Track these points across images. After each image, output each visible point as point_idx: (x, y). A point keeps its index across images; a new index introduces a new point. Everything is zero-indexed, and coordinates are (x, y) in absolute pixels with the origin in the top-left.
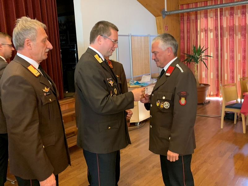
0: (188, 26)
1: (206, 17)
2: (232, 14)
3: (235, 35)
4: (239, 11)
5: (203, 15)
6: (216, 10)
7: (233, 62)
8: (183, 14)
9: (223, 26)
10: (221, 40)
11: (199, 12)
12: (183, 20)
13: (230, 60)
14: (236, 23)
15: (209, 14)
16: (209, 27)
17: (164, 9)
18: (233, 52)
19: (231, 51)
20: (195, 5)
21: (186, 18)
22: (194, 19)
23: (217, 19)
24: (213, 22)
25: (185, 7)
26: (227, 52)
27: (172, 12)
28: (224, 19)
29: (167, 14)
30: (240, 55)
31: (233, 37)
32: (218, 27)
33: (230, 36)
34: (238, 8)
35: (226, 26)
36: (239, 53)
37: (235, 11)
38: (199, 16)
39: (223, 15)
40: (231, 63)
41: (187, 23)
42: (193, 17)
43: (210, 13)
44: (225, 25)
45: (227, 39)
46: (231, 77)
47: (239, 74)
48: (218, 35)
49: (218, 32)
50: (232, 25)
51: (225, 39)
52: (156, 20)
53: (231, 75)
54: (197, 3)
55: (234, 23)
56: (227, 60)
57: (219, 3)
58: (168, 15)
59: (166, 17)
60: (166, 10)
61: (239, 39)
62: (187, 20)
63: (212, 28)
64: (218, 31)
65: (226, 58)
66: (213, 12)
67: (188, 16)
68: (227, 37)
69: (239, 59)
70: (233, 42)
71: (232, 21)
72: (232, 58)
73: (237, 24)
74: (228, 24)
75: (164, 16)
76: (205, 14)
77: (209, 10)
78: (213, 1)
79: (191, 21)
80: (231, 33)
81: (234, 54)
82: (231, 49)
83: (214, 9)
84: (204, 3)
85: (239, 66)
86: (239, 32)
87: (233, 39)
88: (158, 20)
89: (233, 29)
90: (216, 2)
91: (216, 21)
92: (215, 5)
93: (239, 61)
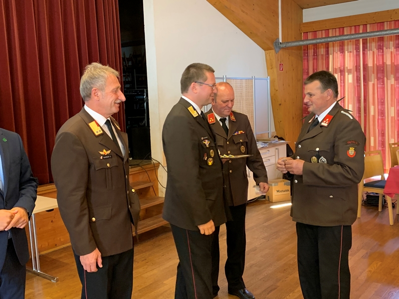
0: (315, 64)
1: (342, 51)
2: (380, 48)
3: (385, 78)
4: (391, 43)
5: (337, 49)
6: (357, 41)
7: (383, 120)
8: (308, 46)
9: (367, 64)
10: (364, 85)
11: (331, 44)
12: (308, 56)
13: (378, 116)
14: (386, 60)
15: (346, 47)
16: (346, 66)
17: (278, 38)
18: (383, 103)
19: (380, 104)
20: (325, 32)
21: (311, 52)
22: (324, 54)
23: (358, 55)
24: (352, 58)
25: (310, 36)
26: (374, 104)
27: (290, 44)
28: (369, 54)
29: (281, 46)
30: (393, 108)
31: (383, 82)
32: (360, 66)
33: (378, 80)
34: (391, 39)
35: (372, 65)
36: (392, 106)
37: (385, 43)
38: (331, 49)
39: (367, 48)
40: (379, 121)
41: (314, 59)
42: (322, 51)
43: (348, 45)
44: (370, 64)
45: (374, 85)
46: (381, 142)
47: (392, 137)
48: (360, 77)
49: (360, 74)
50: (381, 63)
51: (371, 84)
52: (266, 55)
53: (380, 138)
54: (328, 30)
55: (385, 61)
56: (374, 116)
57: (361, 32)
58: (283, 48)
59: (281, 52)
60: (281, 41)
61: (392, 85)
62: (314, 55)
63: (351, 68)
64: (360, 72)
65: (372, 113)
66: (353, 44)
67: (314, 49)
68: (374, 82)
69: (393, 115)
70: (383, 88)
71: (381, 57)
72: (382, 113)
73: (388, 62)
74: (375, 63)
75: (277, 49)
76: (340, 46)
77: (346, 41)
78: (353, 28)
79: (320, 57)
80: (380, 75)
81: (385, 108)
82: (379, 100)
83: (354, 40)
84: (339, 31)
85: (392, 126)
86: (392, 74)
87: (384, 84)
88: (268, 55)
89: (383, 70)
90: (357, 29)
91: (358, 58)
92: (356, 33)
93: (392, 117)
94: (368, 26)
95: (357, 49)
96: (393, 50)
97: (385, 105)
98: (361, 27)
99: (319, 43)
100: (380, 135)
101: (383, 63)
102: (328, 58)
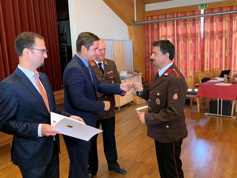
0: (152, 33)
1: (166, 26)
2: (185, 24)
3: (187, 40)
4: (190, 22)
5: (163, 25)
6: (174, 21)
7: (186, 62)
8: (148, 24)
9: (178, 33)
10: (177, 44)
11: (160, 23)
12: (148, 29)
13: (184, 60)
14: (188, 31)
15: (168, 25)
16: (168, 34)
17: (134, 19)
18: (186, 53)
19: (184, 53)
20: (157, 17)
21: (150, 27)
22: (157, 28)
23: (174, 28)
24: (171, 30)
25: (149, 19)
26: (182, 54)
27: (141, 22)
28: (180, 27)
29: (136, 23)
30: (191, 56)
31: (186, 42)
32: (175, 34)
33: (184, 41)
34: (190, 20)
35: (181, 34)
36: (191, 54)
37: (188, 22)
38: (160, 25)
39: (178, 25)
40: (185, 62)
41: (151, 31)
42: (156, 26)
43: (169, 23)
44: (180, 33)
45: (182, 44)
46: (185, 73)
47: (190, 70)
48: (175, 40)
49: (175, 39)
50: (185, 32)
51: (180, 43)
52: (128, 28)
53: (185, 71)
54: (159, 15)
55: (187, 32)
56: (182, 60)
57: (175, 16)
58: (137, 25)
59: (136, 27)
60: (136, 21)
61: (191, 44)
62: (151, 29)
63: (171, 35)
64: (175, 37)
65: (181, 58)
66: (171, 23)
67: (151, 26)
68: (182, 42)
69: (191, 59)
70: (186, 45)
71: (185, 30)
72: (186, 58)
73: (189, 32)
74: (182, 32)
75: (134, 25)
76: (165, 24)
77: (168, 21)
78: (171, 14)
79: (155, 29)
80: (185, 39)
81: (187, 55)
82: (184, 52)
83: (172, 21)
84: (164, 16)
85: (191, 65)
86: (191, 38)
87: (186, 43)
88: (129, 28)
89: (186, 36)
90: (173, 15)
91: (174, 30)
92: (173, 18)
93: (191, 60)
94: (179, 14)
95: (174, 25)
96: (191, 26)
97: (187, 54)
98: (175, 15)
99: (154, 22)
100: (185, 69)
101: (186, 32)
102: (158, 30)
